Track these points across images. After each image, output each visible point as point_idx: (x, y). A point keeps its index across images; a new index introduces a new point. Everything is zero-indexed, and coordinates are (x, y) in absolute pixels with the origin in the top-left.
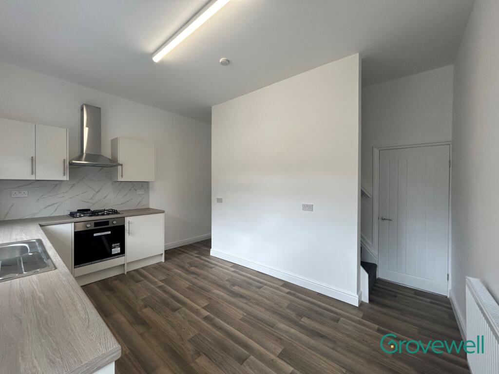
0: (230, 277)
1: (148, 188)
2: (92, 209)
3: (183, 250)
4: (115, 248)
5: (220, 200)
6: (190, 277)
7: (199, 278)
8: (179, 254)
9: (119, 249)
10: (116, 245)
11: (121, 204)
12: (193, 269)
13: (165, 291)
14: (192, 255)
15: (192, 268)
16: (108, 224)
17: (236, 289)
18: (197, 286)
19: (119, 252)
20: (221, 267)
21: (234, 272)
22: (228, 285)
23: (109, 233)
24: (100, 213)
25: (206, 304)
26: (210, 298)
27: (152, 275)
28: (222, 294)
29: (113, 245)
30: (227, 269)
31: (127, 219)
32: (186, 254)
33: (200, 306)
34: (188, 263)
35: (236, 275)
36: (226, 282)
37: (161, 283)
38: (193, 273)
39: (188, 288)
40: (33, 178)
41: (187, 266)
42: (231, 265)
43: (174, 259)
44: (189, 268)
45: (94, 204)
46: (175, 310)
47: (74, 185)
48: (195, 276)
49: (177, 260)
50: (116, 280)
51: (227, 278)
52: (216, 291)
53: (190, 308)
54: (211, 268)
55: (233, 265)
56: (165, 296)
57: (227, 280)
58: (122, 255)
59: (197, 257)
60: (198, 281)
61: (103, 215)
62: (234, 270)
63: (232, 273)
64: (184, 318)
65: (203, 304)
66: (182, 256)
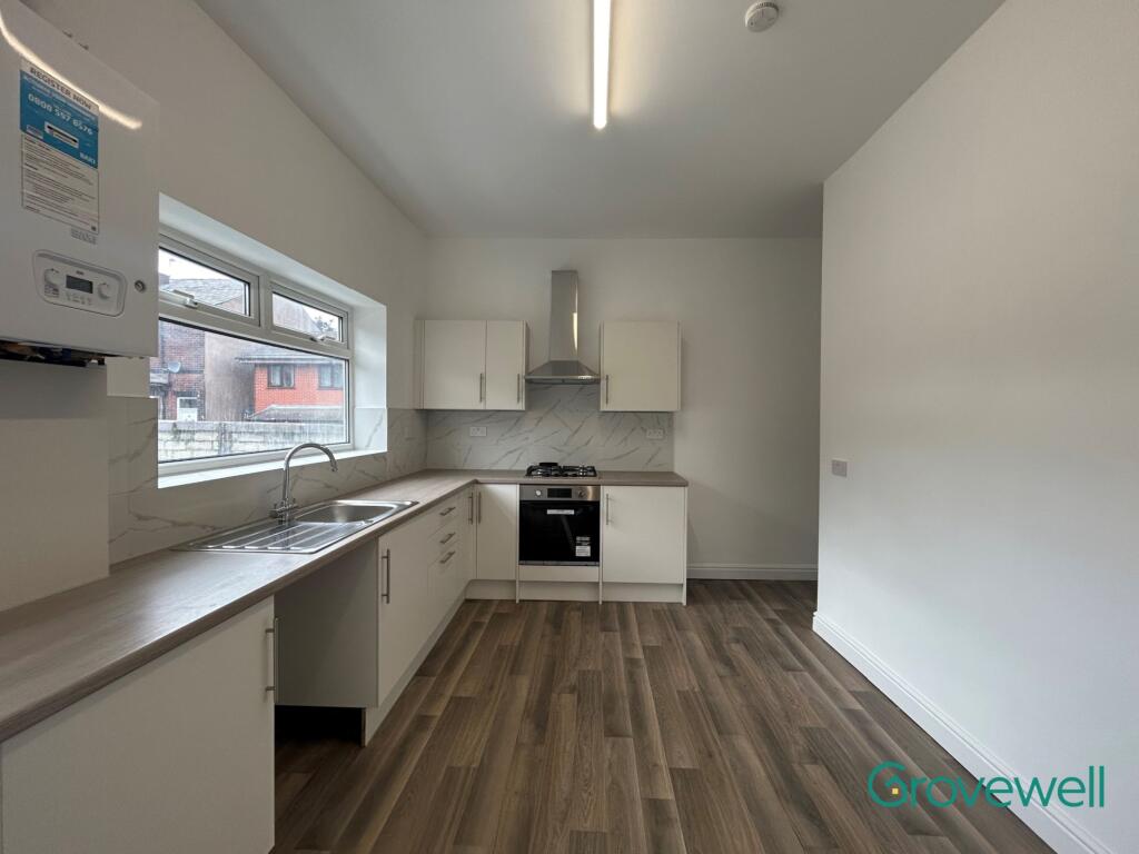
0: (823, 725)
1: (671, 426)
2: (562, 465)
3: (752, 591)
4: (580, 545)
5: (840, 469)
6: (713, 669)
7: (729, 682)
8: (733, 598)
9: (588, 548)
10: (584, 539)
11: (615, 458)
12: (737, 650)
13: (632, 678)
14: (761, 611)
15: (733, 646)
16: (570, 496)
17: (815, 775)
18: (707, 702)
19: (589, 555)
20: (821, 680)
21: (851, 713)
22: (797, 747)
23: (572, 512)
24: (570, 473)
25: (686, 764)
26: (710, 755)
27: (639, 624)
28: (755, 762)
29: (578, 539)
30: (833, 693)
31: (606, 491)
32: (750, 606)
33: (669, 759)
34: (737, 630)
35: (853, 729)
36: (798, 736)
37: (641, 651)
38: (728, 662)
39: (684, 696)
40: (481, 407)
41: (727, 634)
42: (860, 688)
43: (714, 607)
44: (728, 643)
45: (569, 454)
46: (613, 732)
47: (541, 418)
48: (723, 670)
49: (717, 610)
50: (579, 609)
51: (809, 724)
52: (744, 744)
53: (644, 750)
54: (788, 668)
55: (869, 689)
56: (623, 686)
57: (807, 732)
58: (593, 563)
59: (771, 621)
60: (721, 690)
61: (575, 476)
62: (858, 707)
63: (842, 716)
64: (610, 766)
65: (681, 758)
66: (735, 605)
